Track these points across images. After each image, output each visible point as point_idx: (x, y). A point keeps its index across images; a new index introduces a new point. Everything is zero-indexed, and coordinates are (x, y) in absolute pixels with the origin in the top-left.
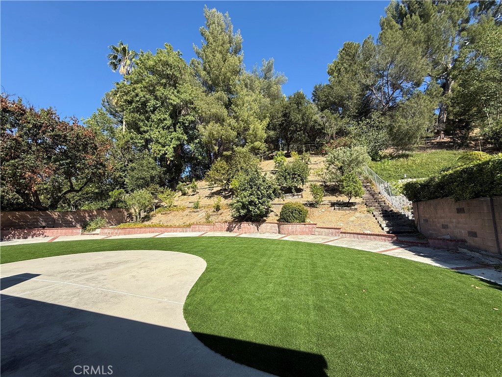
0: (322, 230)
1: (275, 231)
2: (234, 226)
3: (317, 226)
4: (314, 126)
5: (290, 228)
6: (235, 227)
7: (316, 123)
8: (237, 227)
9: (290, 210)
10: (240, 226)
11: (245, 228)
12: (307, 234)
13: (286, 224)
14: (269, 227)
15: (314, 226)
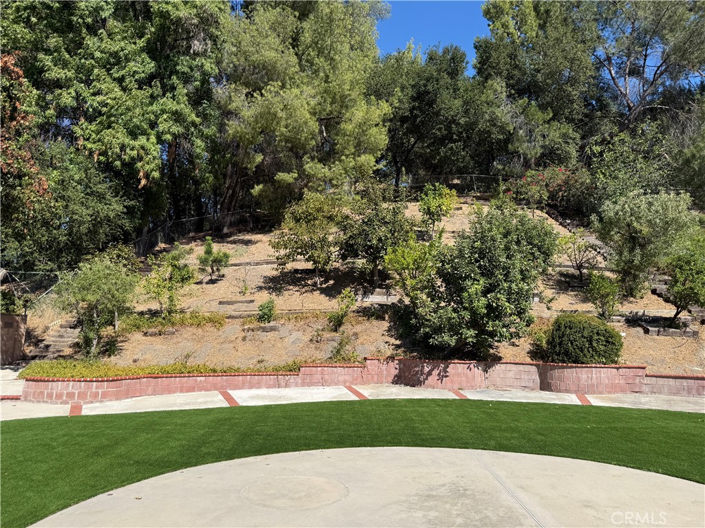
0: (661, 381)
1: (531, 385)
2: (427, 369)
3: (648, 371)
4: (489, 133)
5: (584, 376)
6: (430, 373)
7: (494, 125)
8: (436, 372)
9: (586, 334)
10: (446, 372)
11: (459, 375)
12: (623, 391)
13: (572, 367)
14: (511, 374)
15: (640, 372)
